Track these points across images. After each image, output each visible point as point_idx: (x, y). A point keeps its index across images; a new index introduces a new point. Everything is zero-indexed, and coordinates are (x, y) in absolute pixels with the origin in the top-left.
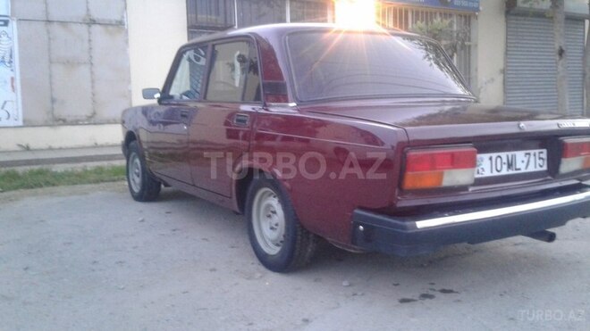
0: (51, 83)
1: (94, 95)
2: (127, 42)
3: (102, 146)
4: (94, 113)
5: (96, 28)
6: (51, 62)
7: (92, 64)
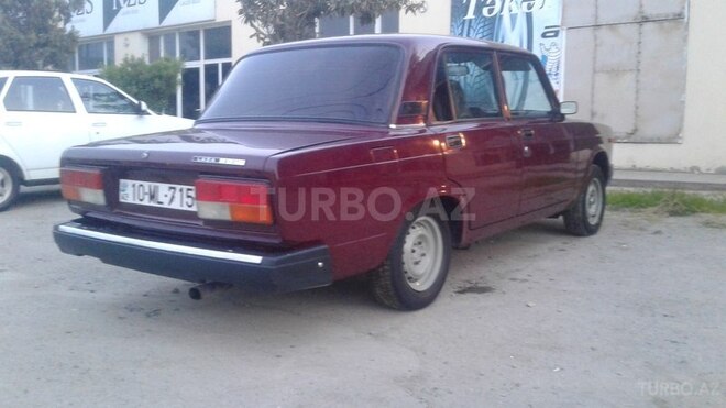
0: (593, 95)
1: (637, 108)
2: (685, 39)
3: (640, 170)
4: (636, 130)
5: (648, 27)
6: (595, 72)
7: (639, 70)
